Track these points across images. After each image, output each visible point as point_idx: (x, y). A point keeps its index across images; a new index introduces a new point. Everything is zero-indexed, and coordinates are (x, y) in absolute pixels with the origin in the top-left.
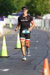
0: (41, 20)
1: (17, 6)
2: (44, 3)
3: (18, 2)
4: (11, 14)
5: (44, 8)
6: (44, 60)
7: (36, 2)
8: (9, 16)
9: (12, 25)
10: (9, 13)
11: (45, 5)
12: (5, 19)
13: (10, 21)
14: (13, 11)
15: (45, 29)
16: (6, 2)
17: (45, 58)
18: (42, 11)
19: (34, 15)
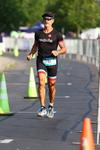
0: (76, 41)
1: (30, 13)
2: (83, 6)
3: (30, 5)
4: (17, 30)
5: (82, 17)
6: (83, 120)
7: (67, 4)
8: (14, 33)
9: (19, 51)
10: (12, 26)
11: (85, 11)
12: (4, 39)
13: (16, 42)
14: (21, 23)
15: (84, 59)
16: (7, 5)
17: (85, 117)
18: (79, 23)
19: (63, 30)
